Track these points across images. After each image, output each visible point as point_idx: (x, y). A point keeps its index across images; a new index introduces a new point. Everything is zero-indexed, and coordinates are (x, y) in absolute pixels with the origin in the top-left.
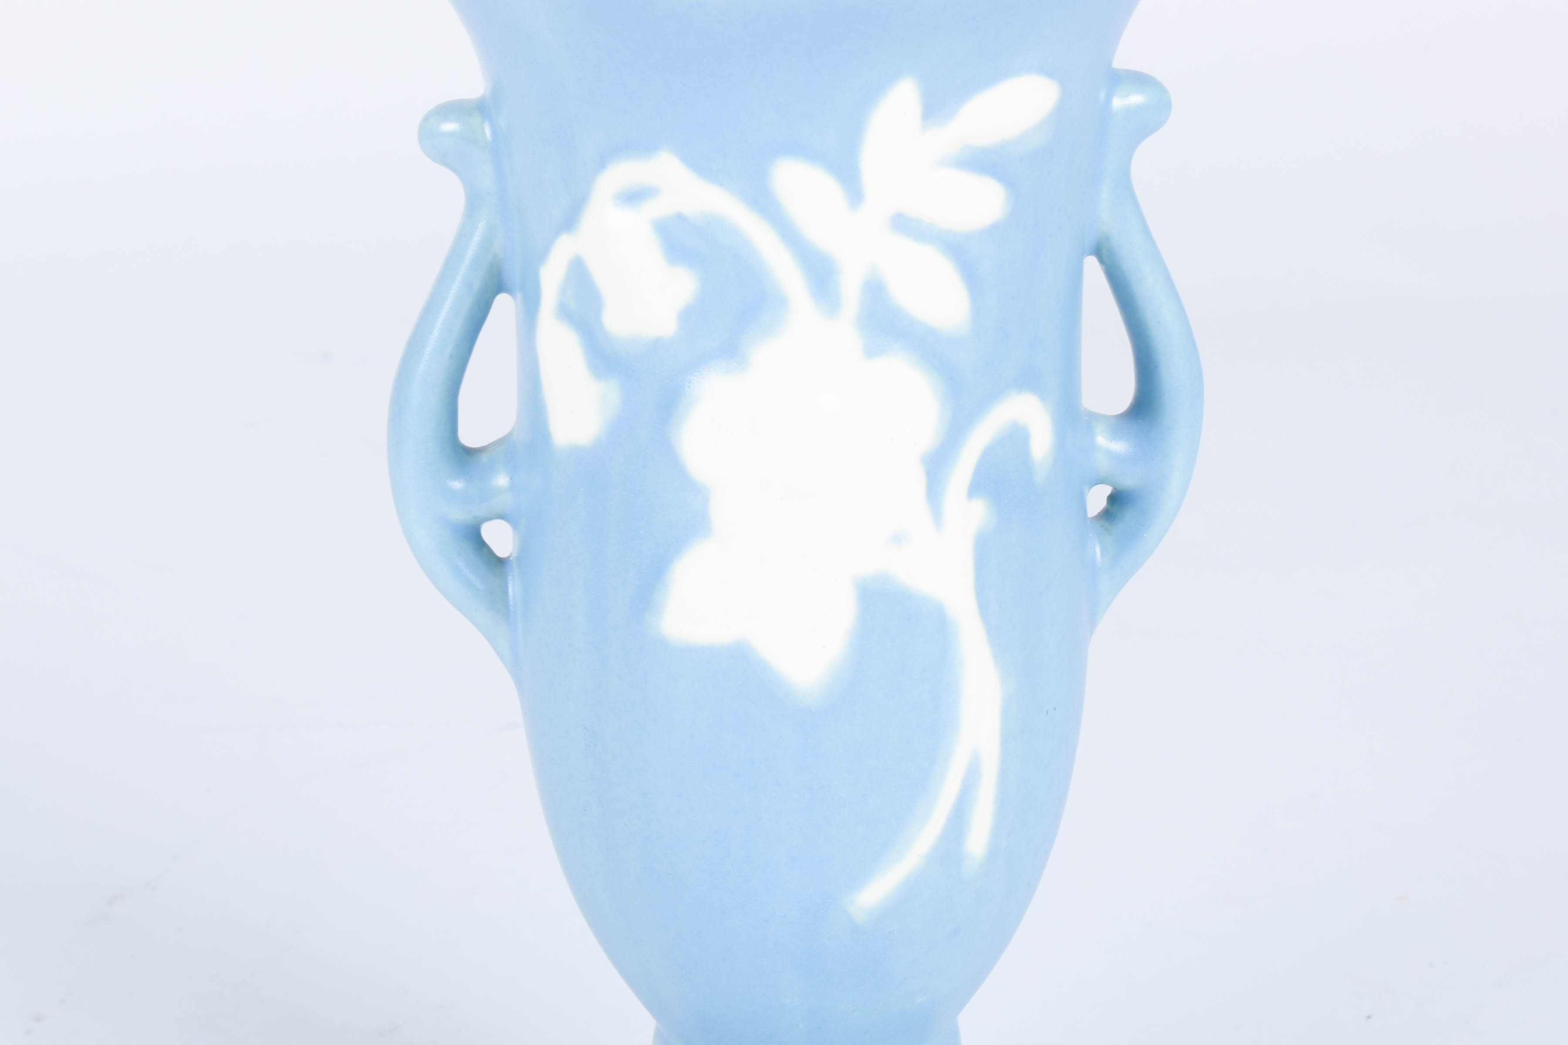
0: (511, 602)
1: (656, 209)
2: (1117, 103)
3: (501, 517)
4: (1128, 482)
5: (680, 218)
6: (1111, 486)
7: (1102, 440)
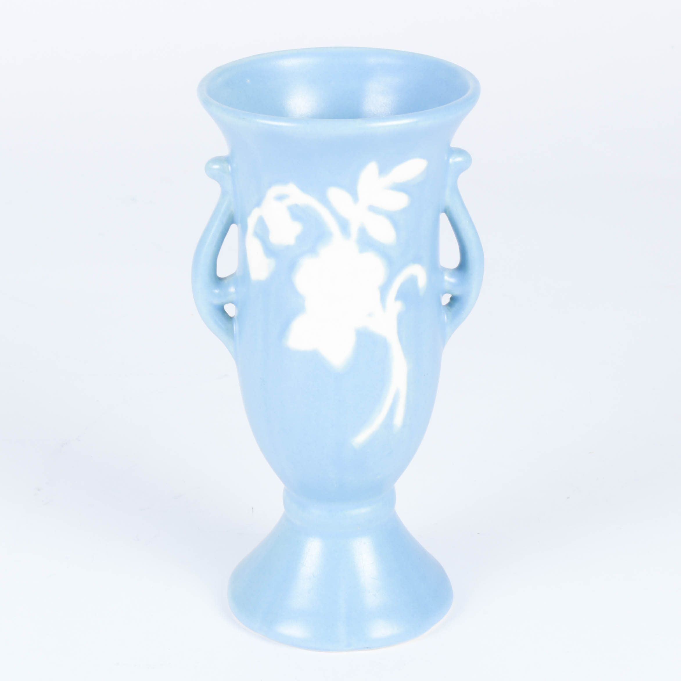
0: (235, 333)
1: (288, 202)
2: (451, 160)
3: (232, 302)
4: (457, 293)
5: (296, 205)
6: (451, 294)
7: (447, 278)
